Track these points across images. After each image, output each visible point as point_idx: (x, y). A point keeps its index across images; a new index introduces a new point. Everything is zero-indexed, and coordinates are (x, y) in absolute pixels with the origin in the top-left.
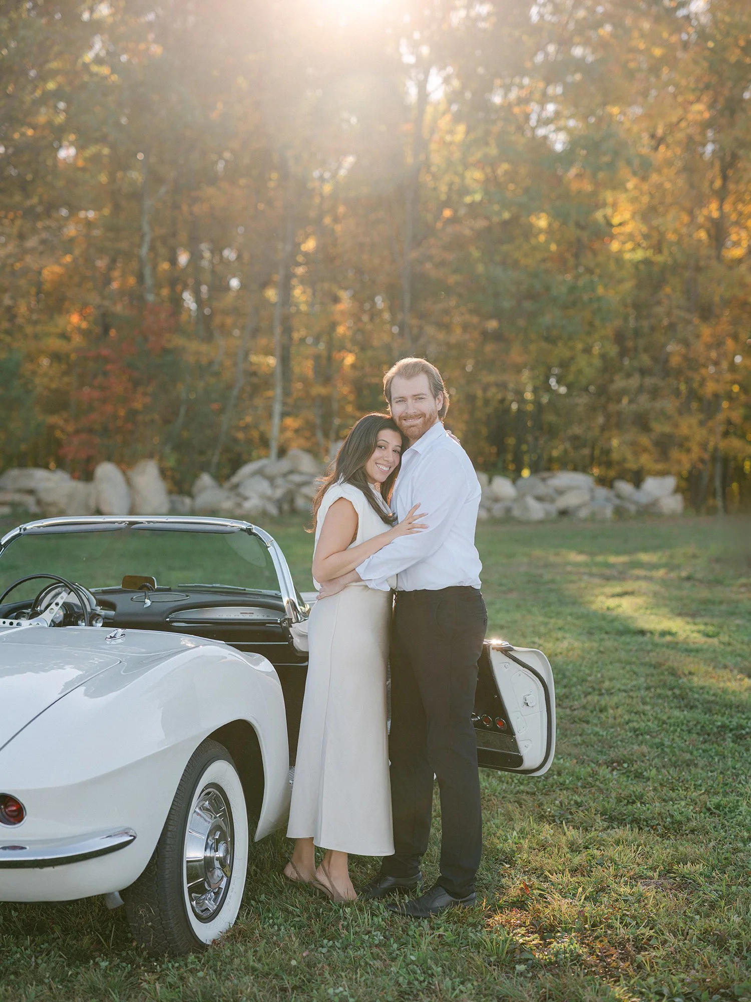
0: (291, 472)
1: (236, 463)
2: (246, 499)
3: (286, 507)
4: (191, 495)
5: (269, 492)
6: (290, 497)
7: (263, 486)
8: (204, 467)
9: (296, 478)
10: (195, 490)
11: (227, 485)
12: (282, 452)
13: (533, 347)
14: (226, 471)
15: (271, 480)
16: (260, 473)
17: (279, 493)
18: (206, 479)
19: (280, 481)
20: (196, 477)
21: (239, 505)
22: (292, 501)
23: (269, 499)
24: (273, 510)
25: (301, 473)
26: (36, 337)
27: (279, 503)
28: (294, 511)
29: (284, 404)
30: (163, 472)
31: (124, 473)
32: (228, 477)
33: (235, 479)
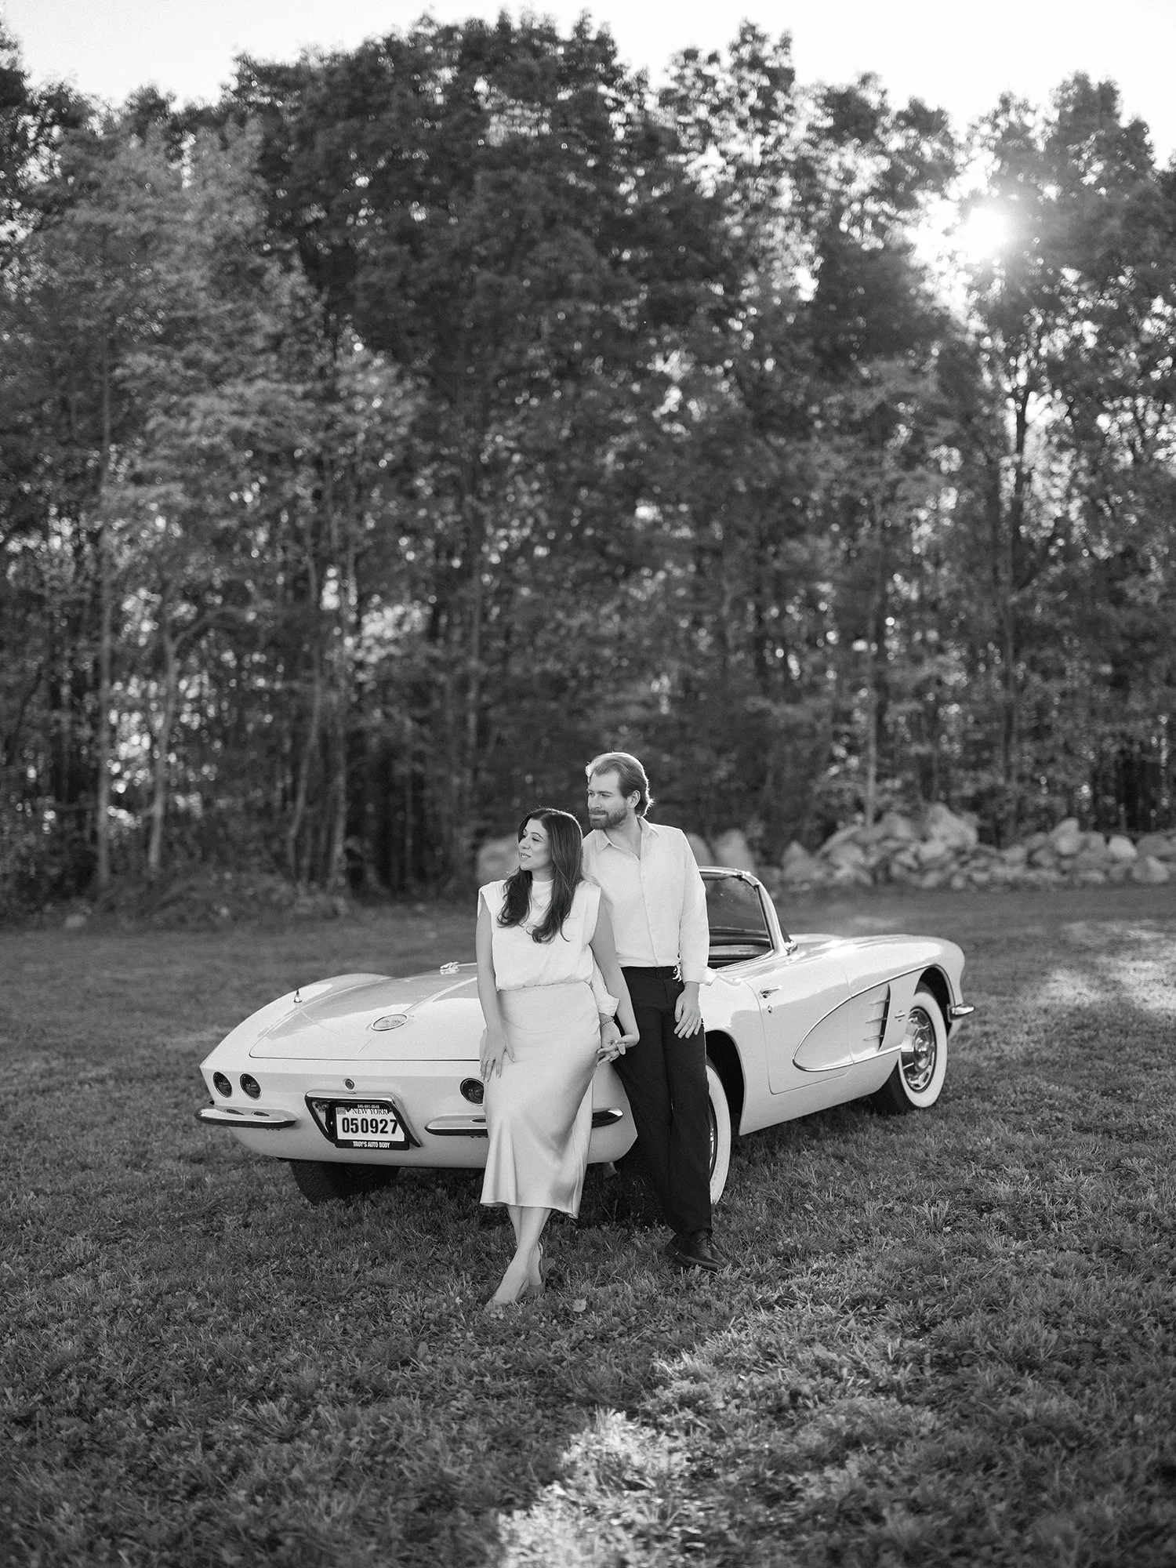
0: (886, 838)
1: (829, 830)
2: (838, 867)
3: (881, 875)
4: (781, 866)
5: (862, 860)
6: (885, 865)
7: (856, 854)
8: (795, 836)
9: (891, 844)
10: (785, 860)
11: (819, 854)
12: (878, 817)
13: (1155, 693)
14: (817, 839)
15: (865, 847)
16: (852, 840)
17: (873, 861)
18: (796, 849)
19: (873, 848)
20: (786, 845)
21: (830, 875)
22: (887, 869)
23: (862, 867)
24: (866, 879)
25: (897, 839)
26: (617, 706)
27: (873, 872)
28: (889, 880)
29: (879, 765)
30: (751, 845)
31: (708, 845)
32: (818, 846)
33: (826, 848)
